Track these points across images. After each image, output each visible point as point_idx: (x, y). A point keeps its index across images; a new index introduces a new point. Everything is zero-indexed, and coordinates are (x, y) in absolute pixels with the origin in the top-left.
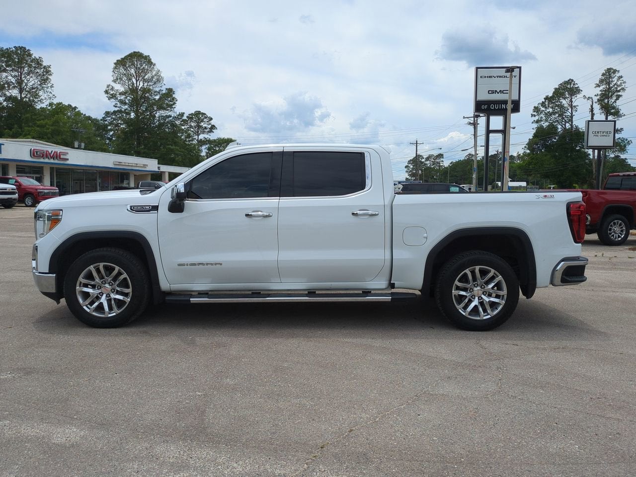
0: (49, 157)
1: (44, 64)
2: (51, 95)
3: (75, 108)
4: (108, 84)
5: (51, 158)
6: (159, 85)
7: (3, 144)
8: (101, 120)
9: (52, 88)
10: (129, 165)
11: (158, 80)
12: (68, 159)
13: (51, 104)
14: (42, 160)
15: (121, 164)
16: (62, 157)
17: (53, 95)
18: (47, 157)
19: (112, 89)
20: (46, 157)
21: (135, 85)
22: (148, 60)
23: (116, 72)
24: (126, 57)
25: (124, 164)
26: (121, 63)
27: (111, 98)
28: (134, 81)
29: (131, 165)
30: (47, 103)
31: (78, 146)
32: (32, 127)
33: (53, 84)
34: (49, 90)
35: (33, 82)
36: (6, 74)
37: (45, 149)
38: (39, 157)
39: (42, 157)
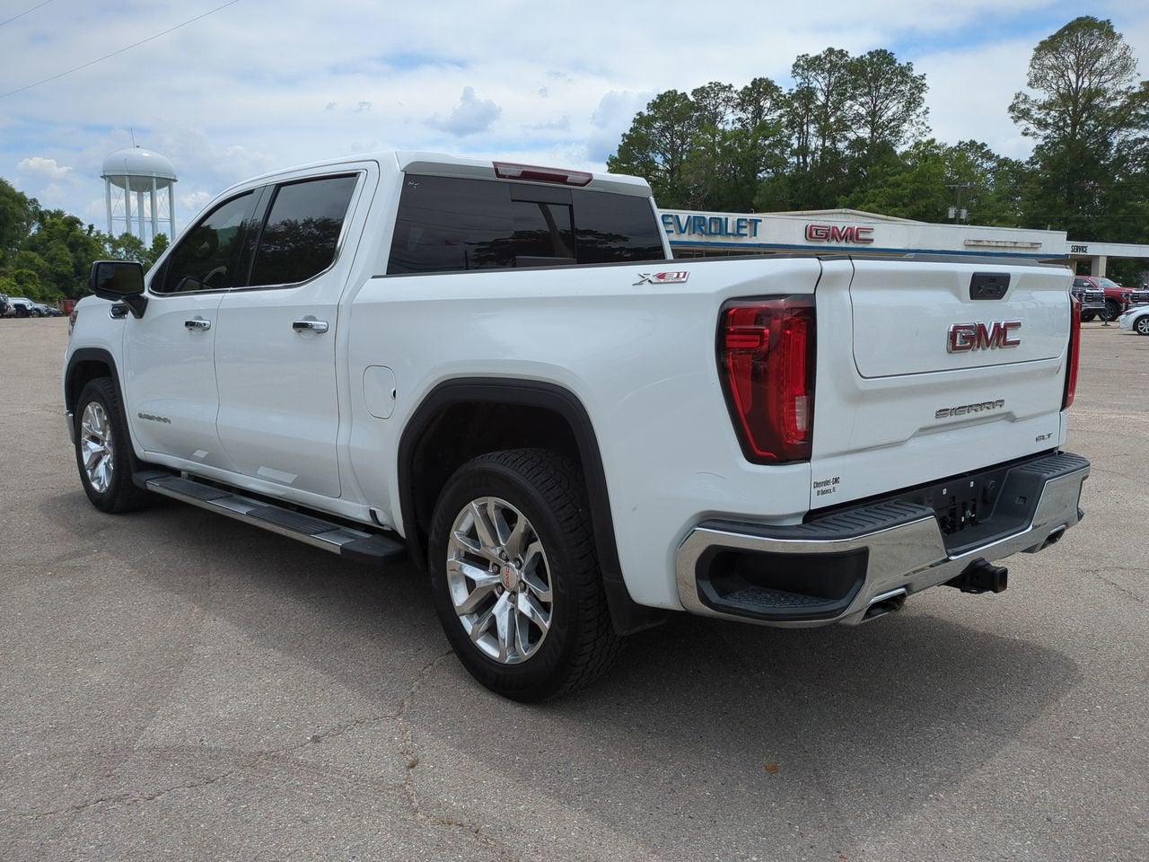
0: (838, 237)
1: (916, 73)
2: (923, 128)
3: (984, 145)
4: (1018, 91)
5: (842, 238)
6: (1126, 77)
7: (761, 221)
8: (1027, 163)
9: (927, 116)
10: (999, 244)
11: (1125, 68)
12: (872, 240)
13: (917, 145)
14: (825, 244)
15: (981, 244)
16: (861, 236)
17: (927, 128)
18: (834, 237)
19: (1026, 100)
20: (832, 238)
21: (1074, 86)
22: (1106, 30)
23: (1036, 67)
24: (1060, 34)
25: (986, 244)
26: (1049, 46)
27: (1019, 118)
28: (1073, 77)
29: (1003, 244)
30: (911, 143)
31: (956, 214)
32: (881, 187)
33: (928, 108)
34: (921, 119)
35: (894, 109)
36: (852, 102)
37: (832, 225)
38: (819, 238)
39: (825, 238)
